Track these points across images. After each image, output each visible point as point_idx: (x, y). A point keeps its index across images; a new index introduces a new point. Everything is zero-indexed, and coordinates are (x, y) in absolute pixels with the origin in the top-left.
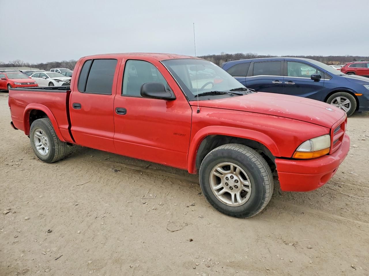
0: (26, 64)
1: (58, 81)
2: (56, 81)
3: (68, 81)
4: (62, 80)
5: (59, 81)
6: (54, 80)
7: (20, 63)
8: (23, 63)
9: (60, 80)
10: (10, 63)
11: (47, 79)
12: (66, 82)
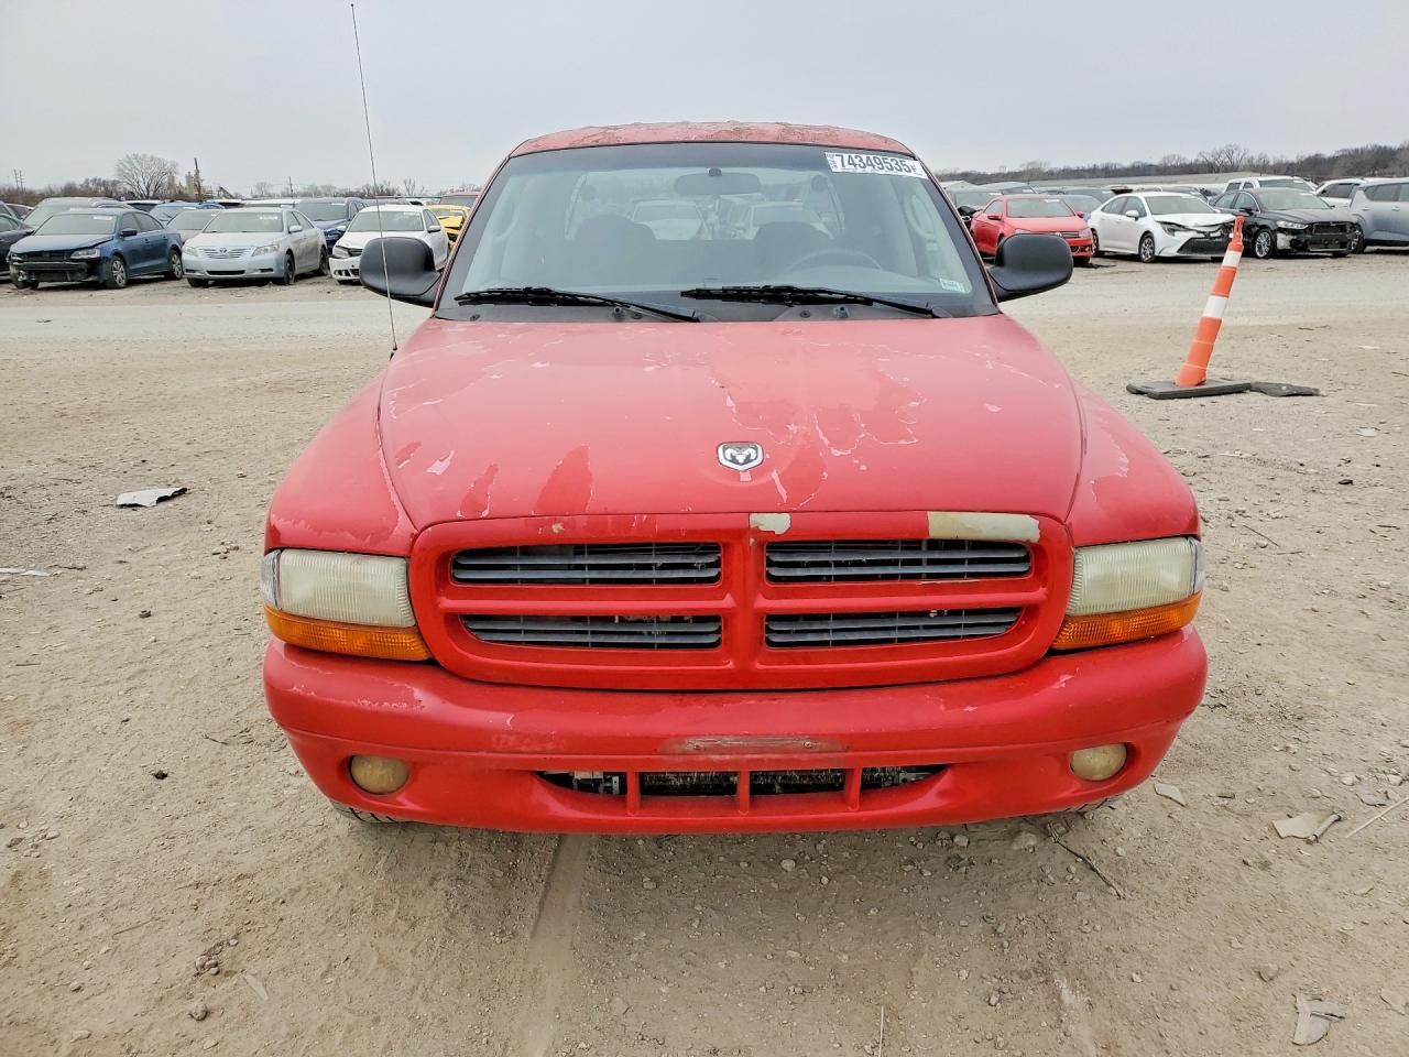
0: (1255, 162)
1: (1172, 228)
2: (1167, 227)
3: (1217, 228)
4: (1190, 226)
5: (1174, 230)
6: (1159, 225)
7: (1236, 158)
8: (1248, 156)
9: (1179, 226)
10: (1201, 159)
11: (1140, 220)
12: (1203, 233)
